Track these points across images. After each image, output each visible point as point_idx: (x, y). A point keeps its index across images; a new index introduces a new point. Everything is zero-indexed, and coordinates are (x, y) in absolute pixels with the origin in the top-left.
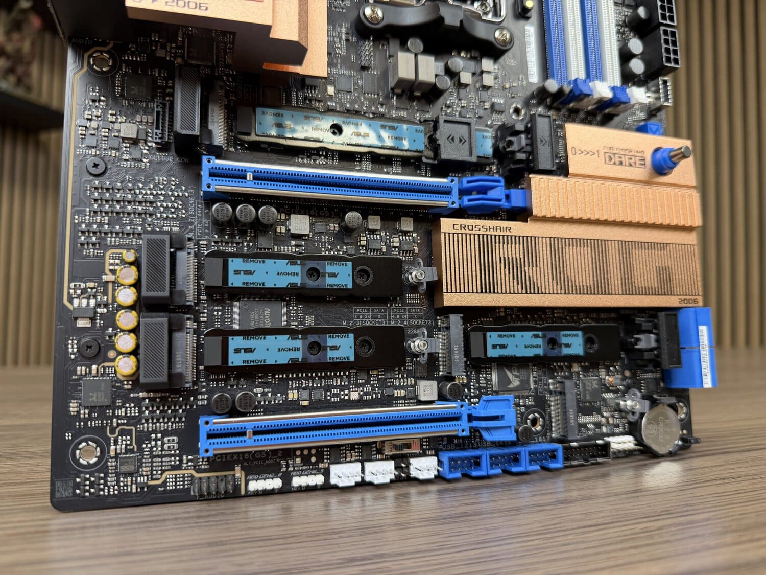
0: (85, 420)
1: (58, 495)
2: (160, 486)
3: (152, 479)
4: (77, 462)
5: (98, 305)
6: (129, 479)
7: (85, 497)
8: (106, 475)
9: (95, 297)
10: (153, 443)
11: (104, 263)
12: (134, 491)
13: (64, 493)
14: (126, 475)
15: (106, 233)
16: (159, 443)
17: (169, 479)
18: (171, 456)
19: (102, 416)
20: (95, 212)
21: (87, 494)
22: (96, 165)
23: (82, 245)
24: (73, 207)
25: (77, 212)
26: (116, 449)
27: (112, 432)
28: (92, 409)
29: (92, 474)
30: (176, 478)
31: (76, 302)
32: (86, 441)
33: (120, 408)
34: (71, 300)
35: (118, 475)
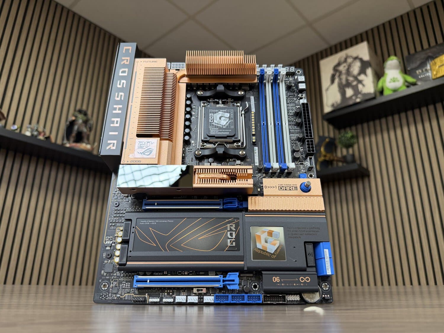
0: (105, 276)
1: (95, 298)
2: (123, 298)
3: (121, 296)
4: (101, 288)
5: (113, 243)
6: (115, 295)
7: (102, 299)
8: (109, 293)
9: (112, 240)
10: (123, 284)
11: (115, 231)
12: (116, 299)
13: (97, 298)
14: (114, 294)
15: (117, 223)
16: (125, 284)
17: (126, 296)
18: (128, 289)
19: (110, 276)
20: (115, 217)
21: (103, 299)
22: (116, 204)
23: (110, 226)
24: (109, 216)
25: (110, 217)
26: (112, 286)
27: (112, 280)
28: (107, 273)
29: (105, 292)
30: (128, 296)
31: (107, 242)
32: (105, 282)
33: (115, 273)
34: (105, 242)
35: (112, 293)
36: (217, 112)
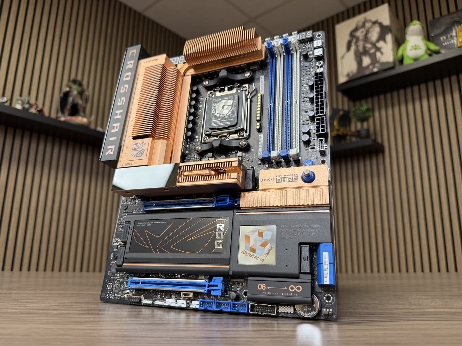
0: (111, 277)
1: (102, 297)
2: (123, 298)
3: (122, 296)
4: (107, 288)
5: (119, 244)
6: (117, 295)
8: (112, 292)
9: (119, 242)
12: (117, 298)
14: (116, 293)
16: (125, 285)
17: (126, 297)
18: (127, 289)
19: (114, 276)
21: (107, 297)
22: (125, 207)
23: (119, 228)
24: (119, 218)
25: (119, 220)
26: (115, 286)
27: (116, 280)
28: (113, 273)
29: (109, 292)
30: (127, 296)
32: (110, 282)
33: (118, 274)
34: (114, 243)
36: (220, 101)
